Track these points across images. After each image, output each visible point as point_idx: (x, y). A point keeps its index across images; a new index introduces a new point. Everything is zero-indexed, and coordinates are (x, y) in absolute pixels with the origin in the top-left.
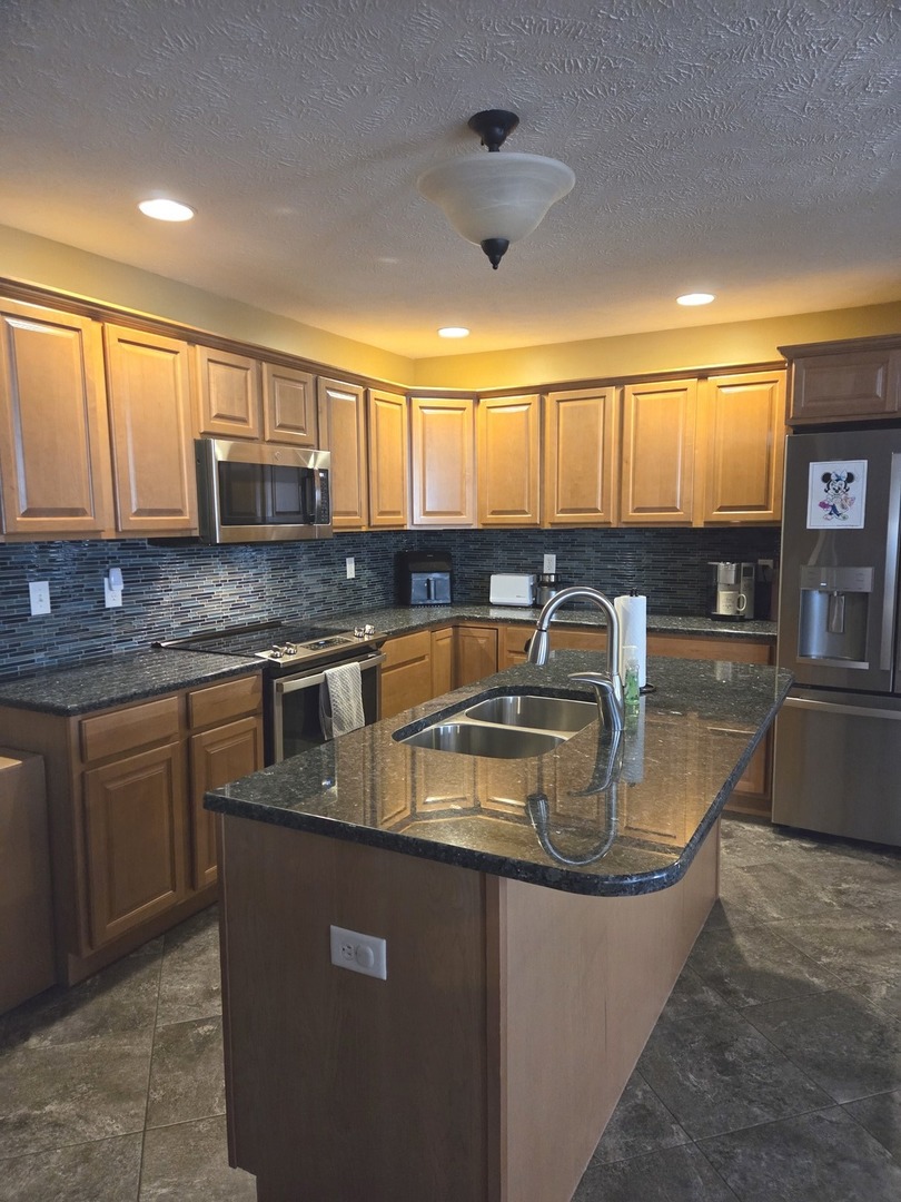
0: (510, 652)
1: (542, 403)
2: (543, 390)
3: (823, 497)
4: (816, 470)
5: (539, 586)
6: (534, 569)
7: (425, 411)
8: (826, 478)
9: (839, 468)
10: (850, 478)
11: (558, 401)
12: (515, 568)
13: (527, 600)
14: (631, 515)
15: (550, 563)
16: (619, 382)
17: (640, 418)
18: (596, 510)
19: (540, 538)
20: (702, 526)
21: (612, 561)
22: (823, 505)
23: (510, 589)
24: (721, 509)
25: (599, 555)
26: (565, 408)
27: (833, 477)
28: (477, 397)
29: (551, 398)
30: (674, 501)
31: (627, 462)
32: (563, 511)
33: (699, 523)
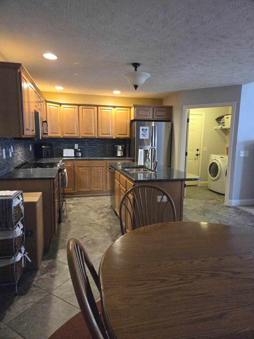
0: (78, 167)
1: (78, 108)
2: (79, 105)
3: (142, 133)
4: (141, 128)
5: (76, 151)
6: (73, 147)
7: (50, 106)
8: (143, 130)
9: (145, 128)
10: (146, 130)
11: (83, 108)
12: (69, 148)
13: (74, 155)
14: (101, 136)
15: (76, 146)
16: (97, 106)
17: (102, 115)
18: (93, 134)
19: (73, 140)
20: (115, 138)
21: (92, 146)
22: (142, 134)
23: (68, 153)
24: (119, 135)
25: (89, 144)
26: (84, 110)
27: (144, 130)
28: (61, 104)
29: (81, 107)
30: (110, 133)
31: (99, 124)
32: (85, 134)
33: (114, 138)
